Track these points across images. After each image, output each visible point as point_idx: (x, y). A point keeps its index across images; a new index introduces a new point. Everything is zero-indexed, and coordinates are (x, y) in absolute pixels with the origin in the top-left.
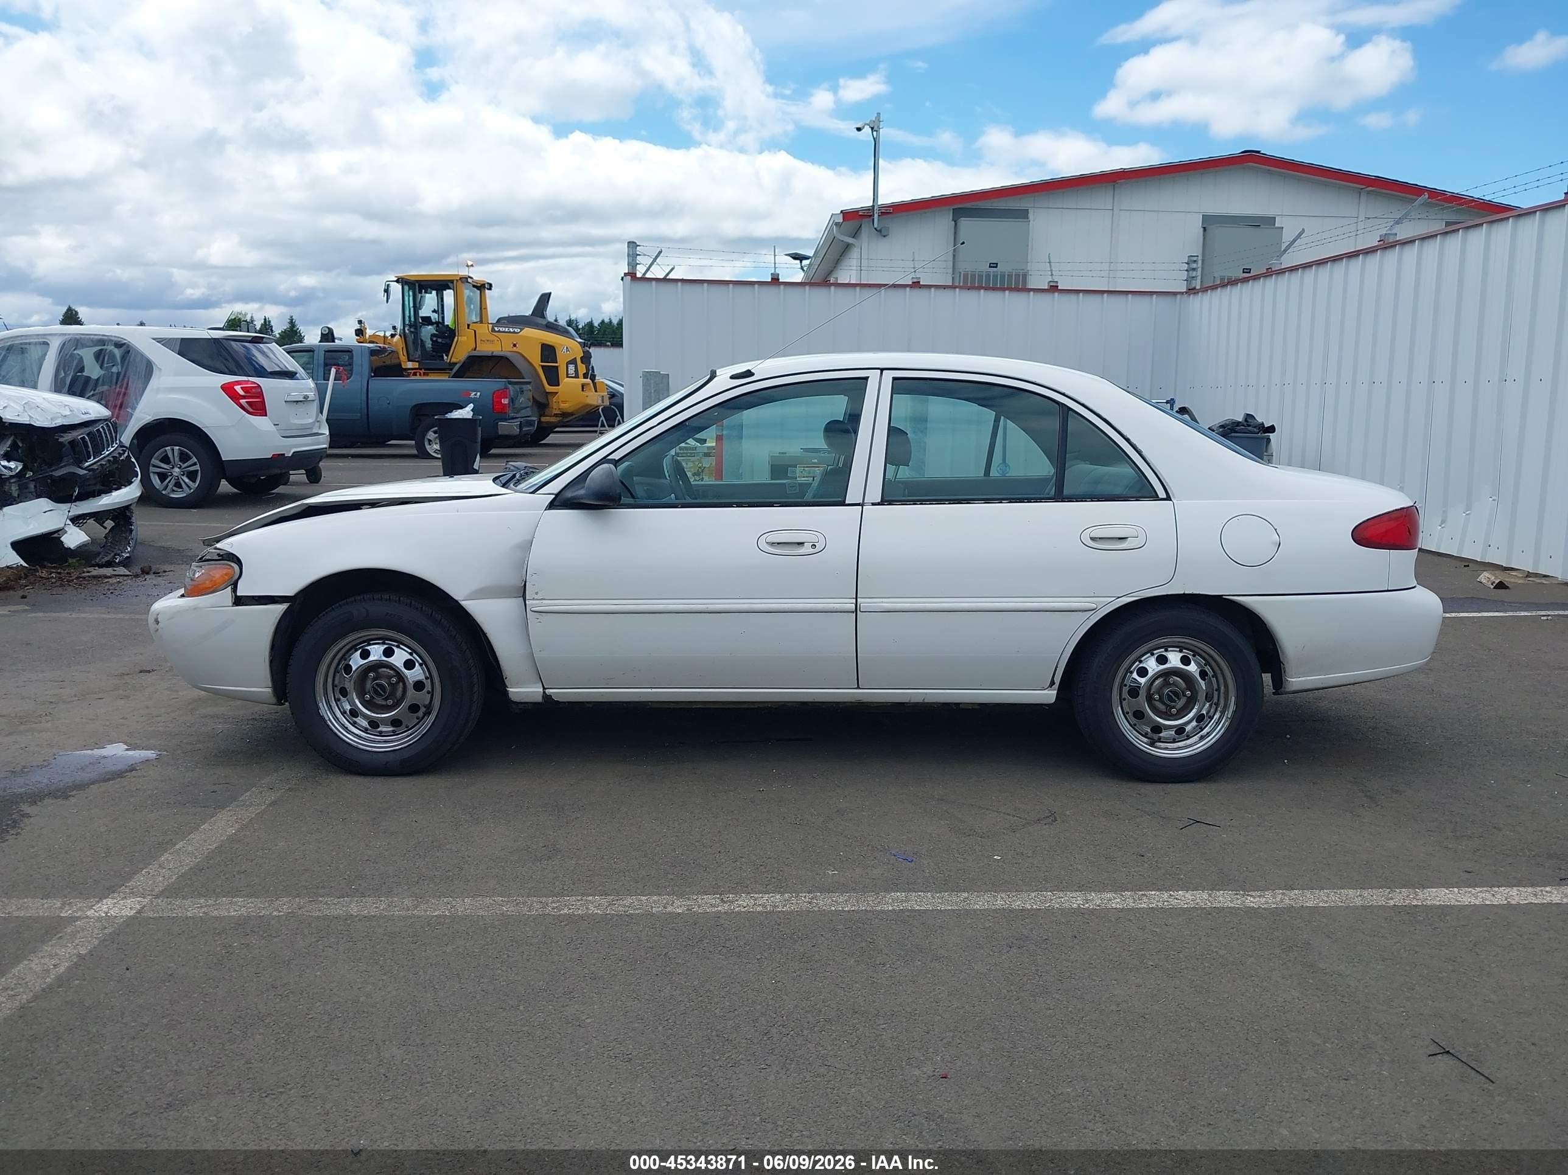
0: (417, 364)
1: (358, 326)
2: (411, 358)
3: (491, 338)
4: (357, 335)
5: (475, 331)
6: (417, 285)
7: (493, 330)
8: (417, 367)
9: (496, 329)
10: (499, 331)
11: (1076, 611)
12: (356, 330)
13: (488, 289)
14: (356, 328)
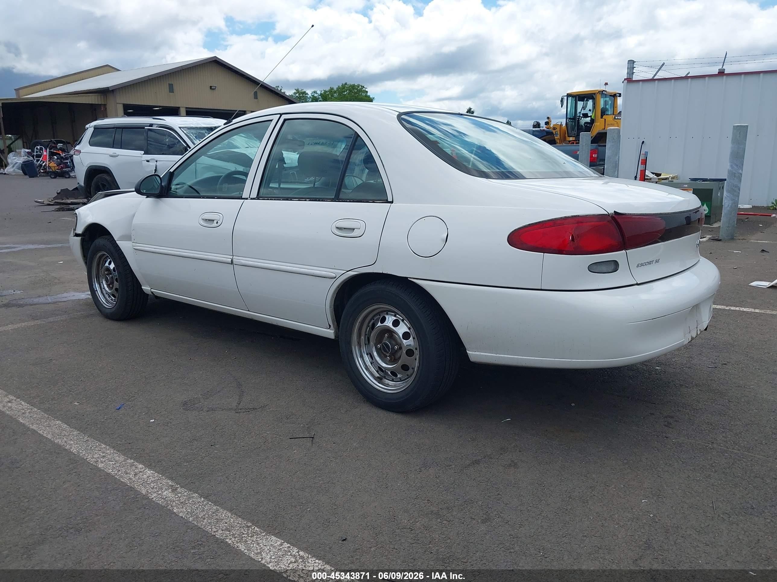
0: (574, 138)
1: (547, 120)
2: (569, 135)
3: (613, 122)
4: (545, 124)
5: (605, 119)
6: (577, 97)
7: (615, 118)
8: (574, 140)
9: (616, 118)
10: (618, 119)
11: (326, 278)
12: (545, 122)
13: (619, 97)
14: (546, 121)
